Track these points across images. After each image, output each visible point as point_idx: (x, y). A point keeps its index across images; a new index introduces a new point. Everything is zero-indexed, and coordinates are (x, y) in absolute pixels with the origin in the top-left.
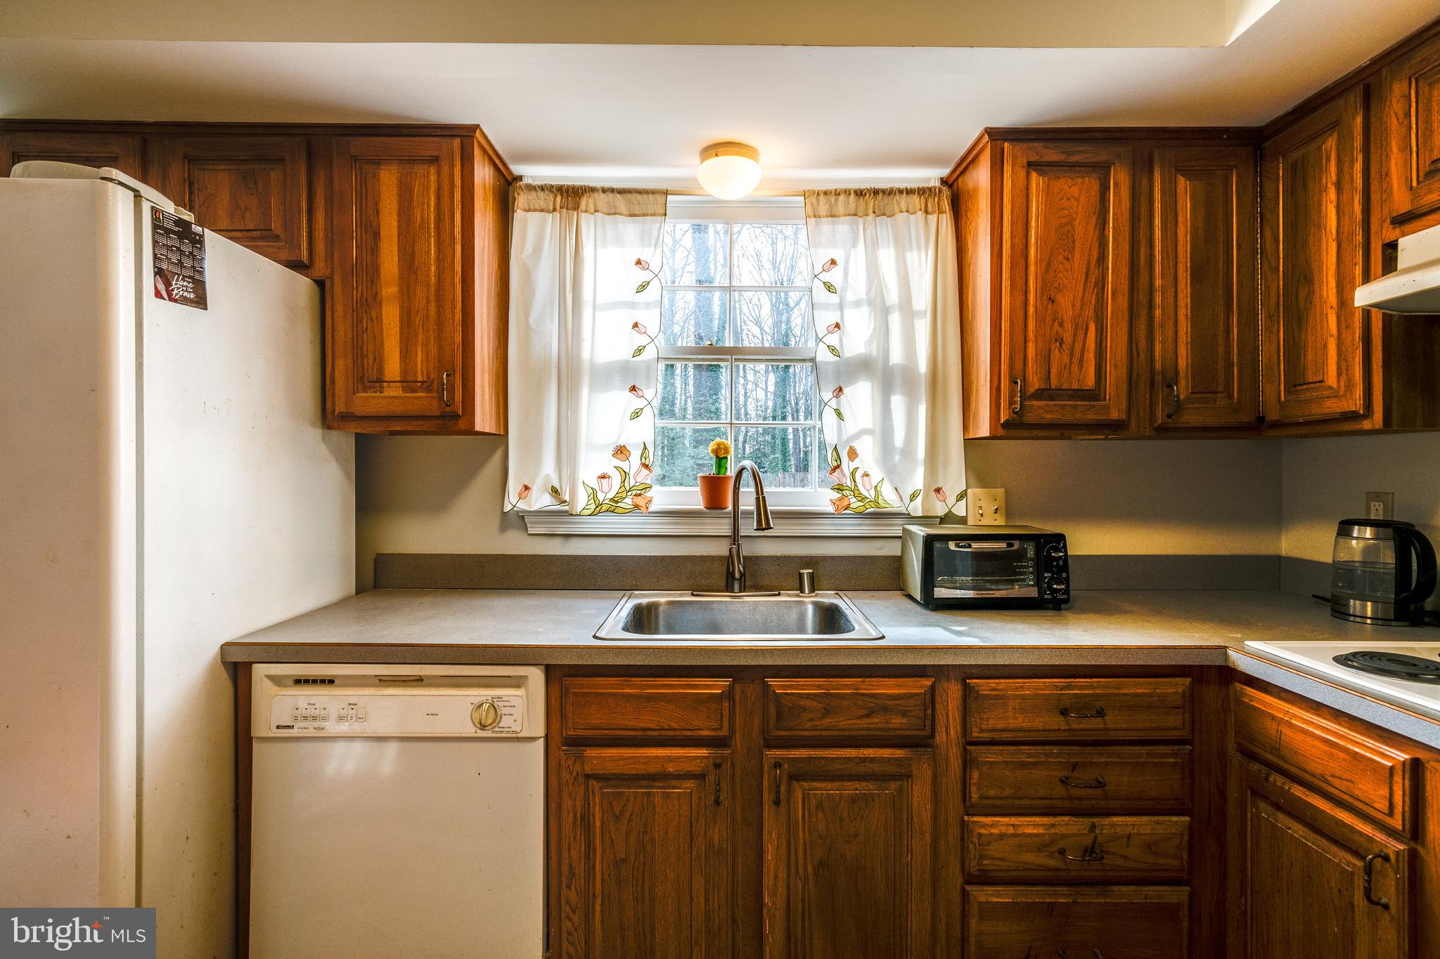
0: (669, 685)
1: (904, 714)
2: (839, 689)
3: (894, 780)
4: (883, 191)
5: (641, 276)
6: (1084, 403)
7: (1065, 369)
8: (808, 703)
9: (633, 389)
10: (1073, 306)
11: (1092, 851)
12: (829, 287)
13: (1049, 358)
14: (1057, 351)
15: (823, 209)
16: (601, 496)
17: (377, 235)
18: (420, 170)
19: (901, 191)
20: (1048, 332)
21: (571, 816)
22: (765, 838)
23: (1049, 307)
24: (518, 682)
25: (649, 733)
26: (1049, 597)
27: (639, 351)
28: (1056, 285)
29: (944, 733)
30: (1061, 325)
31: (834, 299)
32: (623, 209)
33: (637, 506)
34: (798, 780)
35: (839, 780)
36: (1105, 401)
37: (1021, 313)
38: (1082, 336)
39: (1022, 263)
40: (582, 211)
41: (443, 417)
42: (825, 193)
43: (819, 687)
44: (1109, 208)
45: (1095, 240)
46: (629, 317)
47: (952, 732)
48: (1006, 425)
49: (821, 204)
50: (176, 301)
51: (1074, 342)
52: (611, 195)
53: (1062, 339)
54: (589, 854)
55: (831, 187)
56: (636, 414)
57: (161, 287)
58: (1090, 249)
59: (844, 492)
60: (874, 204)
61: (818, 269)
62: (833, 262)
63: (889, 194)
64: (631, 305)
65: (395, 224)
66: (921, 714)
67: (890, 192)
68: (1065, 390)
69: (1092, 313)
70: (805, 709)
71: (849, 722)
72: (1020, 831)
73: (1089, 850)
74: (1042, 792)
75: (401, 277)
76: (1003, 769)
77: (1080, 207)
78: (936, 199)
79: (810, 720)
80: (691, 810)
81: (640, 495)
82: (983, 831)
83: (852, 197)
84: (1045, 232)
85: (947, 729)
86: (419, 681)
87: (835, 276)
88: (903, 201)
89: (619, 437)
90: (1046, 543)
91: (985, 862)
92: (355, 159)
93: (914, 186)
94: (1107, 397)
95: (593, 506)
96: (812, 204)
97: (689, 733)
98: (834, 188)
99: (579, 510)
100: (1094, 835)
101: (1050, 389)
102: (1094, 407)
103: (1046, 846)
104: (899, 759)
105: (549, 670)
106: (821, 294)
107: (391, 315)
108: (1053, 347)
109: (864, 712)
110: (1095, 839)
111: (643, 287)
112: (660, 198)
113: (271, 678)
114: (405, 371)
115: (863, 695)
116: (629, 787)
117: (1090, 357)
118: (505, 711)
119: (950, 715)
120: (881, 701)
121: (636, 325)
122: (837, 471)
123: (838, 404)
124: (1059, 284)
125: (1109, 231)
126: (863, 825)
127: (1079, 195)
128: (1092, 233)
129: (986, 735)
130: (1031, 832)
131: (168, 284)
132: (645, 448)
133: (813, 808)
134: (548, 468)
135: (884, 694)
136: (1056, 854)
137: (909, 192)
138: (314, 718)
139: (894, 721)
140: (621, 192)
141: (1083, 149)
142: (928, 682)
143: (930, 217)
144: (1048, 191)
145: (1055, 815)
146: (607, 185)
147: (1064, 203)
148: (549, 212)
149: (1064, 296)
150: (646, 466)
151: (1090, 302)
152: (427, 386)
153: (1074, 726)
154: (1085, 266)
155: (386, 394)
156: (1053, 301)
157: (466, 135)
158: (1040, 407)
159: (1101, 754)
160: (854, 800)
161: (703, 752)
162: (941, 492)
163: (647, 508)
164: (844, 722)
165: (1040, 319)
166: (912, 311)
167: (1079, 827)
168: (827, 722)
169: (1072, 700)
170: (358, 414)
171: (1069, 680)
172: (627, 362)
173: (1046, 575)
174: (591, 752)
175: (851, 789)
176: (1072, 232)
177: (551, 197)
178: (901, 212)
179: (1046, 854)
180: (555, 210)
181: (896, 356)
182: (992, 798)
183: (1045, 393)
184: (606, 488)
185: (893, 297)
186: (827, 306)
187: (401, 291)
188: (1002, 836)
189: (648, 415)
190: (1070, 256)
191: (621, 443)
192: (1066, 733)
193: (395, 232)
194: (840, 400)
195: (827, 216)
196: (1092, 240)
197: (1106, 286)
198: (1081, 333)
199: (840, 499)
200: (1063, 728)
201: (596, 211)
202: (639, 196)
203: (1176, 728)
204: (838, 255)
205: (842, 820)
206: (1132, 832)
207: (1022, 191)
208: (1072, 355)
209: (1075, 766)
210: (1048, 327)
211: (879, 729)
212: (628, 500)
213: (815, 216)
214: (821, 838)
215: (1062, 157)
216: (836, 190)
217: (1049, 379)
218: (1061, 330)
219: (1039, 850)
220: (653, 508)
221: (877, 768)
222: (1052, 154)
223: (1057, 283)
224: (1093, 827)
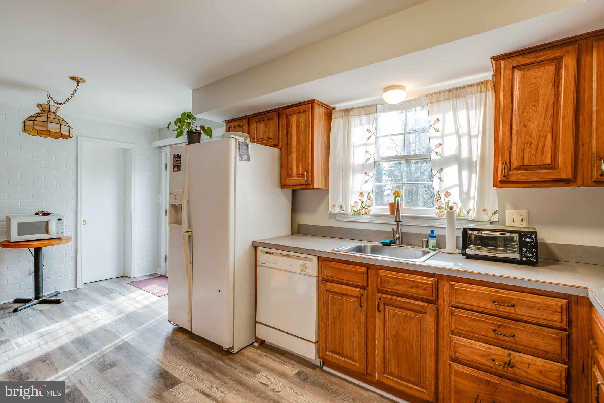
0: (349, 267)
1: (425, 290)
2: (401, 277)
3: (421, 313)
4: (460, 88)
5: (368, 134)
6: (544, 171)
7: (533, 156)
8: (390, 280)
9: (366, 173)
10: (537, 127)
11: (509, 364)
12: (437, 130)
13: (524, 152)
14: (528, 148)
15: (434, 99)
16: (355, 209)
17: (291, 135)
18: (301, 115)
19: (468, 86)
20: (523, 140)
21: (322, 301)
22: (376, 322)
23: (524, 129)
24: (311, 260)
25: (343, 281)
26: (526, 259)
27: (368, 160)
28: (528, 118)
29: (442, 301)
30: (530, 136)
31: (439, 134)
32: (363, 113)
33: (366, 213)
34: (387, 305)
35: (401, 309)
36: (558, 169)
37: (508, 134)
38: (543, 140)
39: (509, 111)
40: (350, 116)
41: (306, 184)
42: (435, 93)
43: (394, 275)
44: (562, 77)
45: (551, 95)
46: (364, 149)
47: (445, 301)
48: (501, 182)
49: (434, 98)
50: (243, 161)
51: (538, 143)
52: (359, 109)
53: (531, 143)
54: (327, 313)
55: (438, 90)
56: (366, 181)
57: (240, 158)
58: (549, 99)
59: (442, 210)
60: (456, 93)
61: (432, 123)
62: (438, 120)
63: (463, 88)
64: (365, 145)
65: (295, 131)
66: (431, 291)
67: (464, 87)
68: (533, 165)
69: (549, 128)
70: (389, 282)
71: (404, 289)
72: (473, 346)
73: (507, 363)
74: (483, 333)
75: (297, 146)
76: (465, 319)
77: (542, 81)
78: (485, 86)
79: (391, 286)
80: (354, 307)
81: (367, 209)
82: (456, 342)
83: (446, 93)
84: (521, 96)
85: (443, 299)
86: (289, 256)
87: (439, 126)
88: (469, 90)
89: (361, 190)
90: (524, 235)
91: (457, 354)
92: (287, 115)
93: (475, 82)
94: (560, 168)
95: (353, 212)
96: (430, 99)
97: (354, 283)
98: (439, 90)
99: (349, 213)
100: (510, 358)
101: (524, 166)
102: (550, 172)
103: (486, 356)
104: (422, 306)
105: (319, 258)
106: (433, 132)
107: (294, 156)
108: (526, 146)
109: (410, 286)
110: (510, 360)
111: (369, 138)
112: (375, 107)
113: (261, 251)
114: (297, 172)
115: (409, 280)
116: (337, 296)
117: (548, 149)
118: (307, 267)
119: (445, 294)
120: (416, 284)
121: (367, 151)
122: (439, 201)
123: (440, 175)
124: (530, 118)
125: (561, 88)
126: (409, 326)
127: (542, 75)
128: (550, 91)
129: (458, 304)
130: (478, 348)
131: (241, 157)
132: (369, 193)
133: (391, 316)
134: (340, 200)
135: (417, 281)
136: (490, 361)
137: (472, 85)
138: (268, 262)
139: (420, 292)
140: (362, 107)
141: (545, 53)
142: (435, 280)
143: (482, 94)
144: (523, 78)
145: (492, 345)
146: (358, 106)
147: (533, 81)
148: (341, 118)
149: (532, 123)
150: (369, 199)
151: (548, 124)
152: (303, 175)
153: (499, 309)
154: (545, 107)
155: (293, 178)
156: (526, 126)
157: (312, 103)
158: (518, 174)
159: (514, 324)
160: (406, 317)
161: (358, 290)
162: (486, 211)
163: (369, 213)
164: (401, 288)
165: (519, 135)
166: (471, 135)
167: (502, 353)
168: (397, 287)
169: (498, 298)
170: (287, 184)
171: (497, 289)
172: (364, 164)
173: (523, 249)
174: (328, 283)
175: (404, 312)
176: (538, 93)
177: (342, 113)
178: (468, 95)
179: (485, 359)
180: (343, 117)
181: (465, 154)
182: (460, 330)
183: (521, 167)
184: (356, 206)
185: (464, 130)
186: (436, 137)
187: (297, 150)
188: (464, 346)
189: (370, 182)
190: (536, 104)
191: (362, 191)
192: (496, 312)
193: (295, 133)
194: (441, 174)
195: (436, 102)
196: (550, 94)
197: (559, 115)
198: (542, 139)
199: (440, 212)
200: (494, 309)
201: (354, 115)
202: (368, 108)
203: (557, 321)
204: (440, 116)
205: (401, 323)
206: (531, 363)
207: (509, 80)
208: (537, 149)
209: (499, 326)
210: (523, 138)
211: (415, 294)
212: (363, 211)
213: (431, 103)
214: (394, 327)
215: (532, 60)
216: (440, 91)
217: (523, 161)
218: (530, 139)
219: (482, 356)
220: (371, 213)
221: (414, 308)
222: (527, 60)
223: (529, 117)
224: (510, 355)
